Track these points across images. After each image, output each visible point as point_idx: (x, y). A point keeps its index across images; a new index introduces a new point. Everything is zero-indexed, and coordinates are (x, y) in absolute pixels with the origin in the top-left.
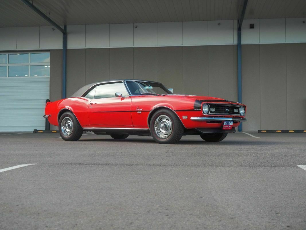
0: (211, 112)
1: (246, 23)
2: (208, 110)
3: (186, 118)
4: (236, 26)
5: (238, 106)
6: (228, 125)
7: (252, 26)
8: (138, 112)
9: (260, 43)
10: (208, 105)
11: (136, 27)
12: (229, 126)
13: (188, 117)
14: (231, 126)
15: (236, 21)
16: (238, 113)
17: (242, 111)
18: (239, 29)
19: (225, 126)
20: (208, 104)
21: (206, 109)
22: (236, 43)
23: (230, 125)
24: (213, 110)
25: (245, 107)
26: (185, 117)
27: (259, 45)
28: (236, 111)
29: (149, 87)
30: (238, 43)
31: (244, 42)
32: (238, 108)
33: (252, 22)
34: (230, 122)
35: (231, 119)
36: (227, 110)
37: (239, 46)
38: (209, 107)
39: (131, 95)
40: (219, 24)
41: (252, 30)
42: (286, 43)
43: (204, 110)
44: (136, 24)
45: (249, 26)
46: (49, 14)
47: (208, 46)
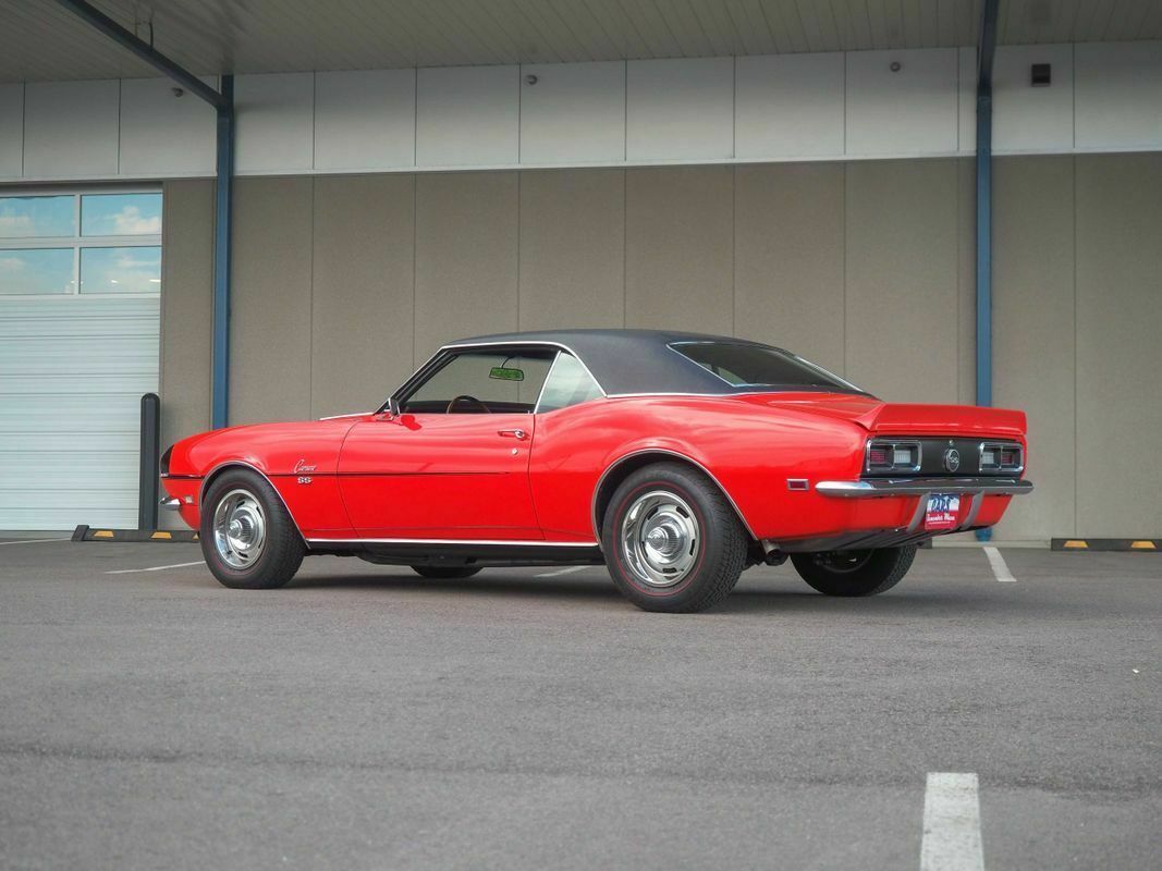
1: (1010, 62)
4: (971, 76)
7: (1041, 76)
9: (1077, 151)
11: (534, 80)
15: (970, 56)
18: (984, 89)
22: (968, 148)
27: (1073, 158)
30: (977, 151)
31: (1003, 145)
33: (1041, 55)
37: (983, 166)
40: (896, 67)
41: (1040, 92)
44: (529, 70)
45: (1028, 75)
46: (148, 30)
47: (845, 163)
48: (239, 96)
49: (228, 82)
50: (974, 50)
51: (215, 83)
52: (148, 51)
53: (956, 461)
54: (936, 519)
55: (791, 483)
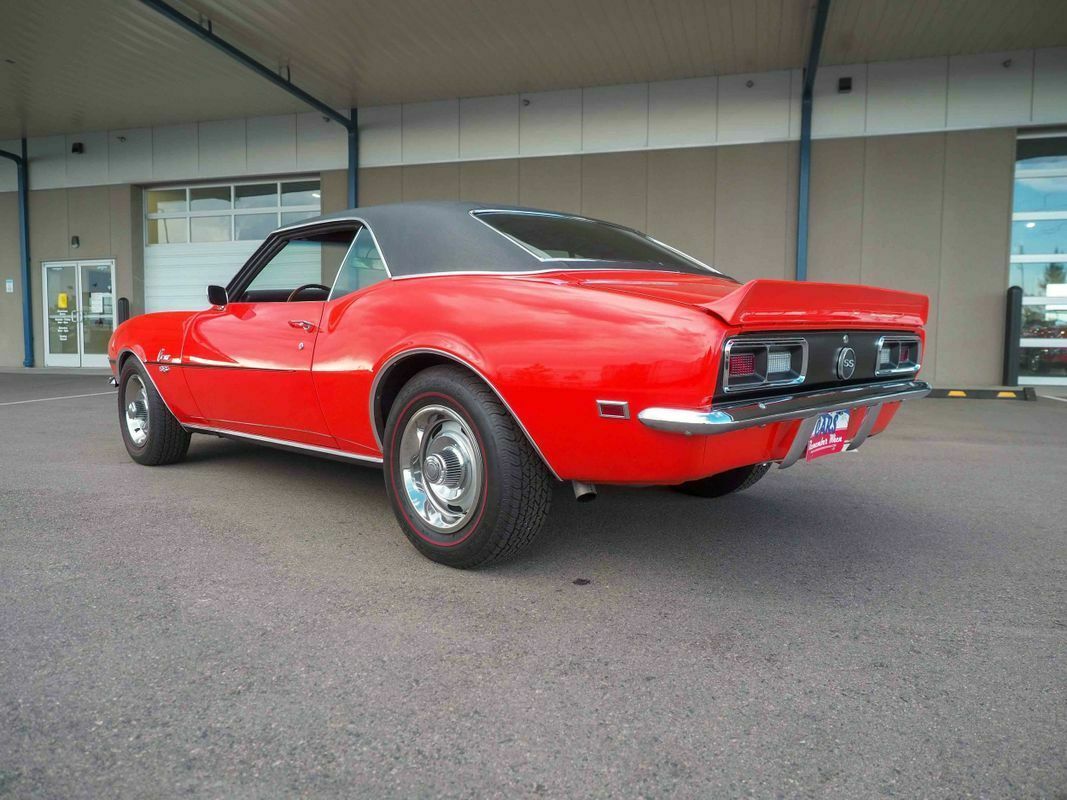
1: (825, 77)
4: (799, 89)
7: (845, 86)
9: (867, 134)
11: (527, 103)
15: (798, 76)
18: (808, 95)
22: (795, 135)
27: (865, 138)
30: (802, 137)
31: (818, 132)
33: (845, 72)
37: (805, 144)
40: (750, 84)
41: (844, 96)
42: (948, 129)
44: (525, 96)
45: (835, 84)
46: (286, 71)
47: (717, 147)
48: (361, 121)
49: (354, 112)
50: (801, 72)
51: (347, 114)
52: (287, 85)
53: (851, 364)
54: (819, 444)
55: (602, 406)
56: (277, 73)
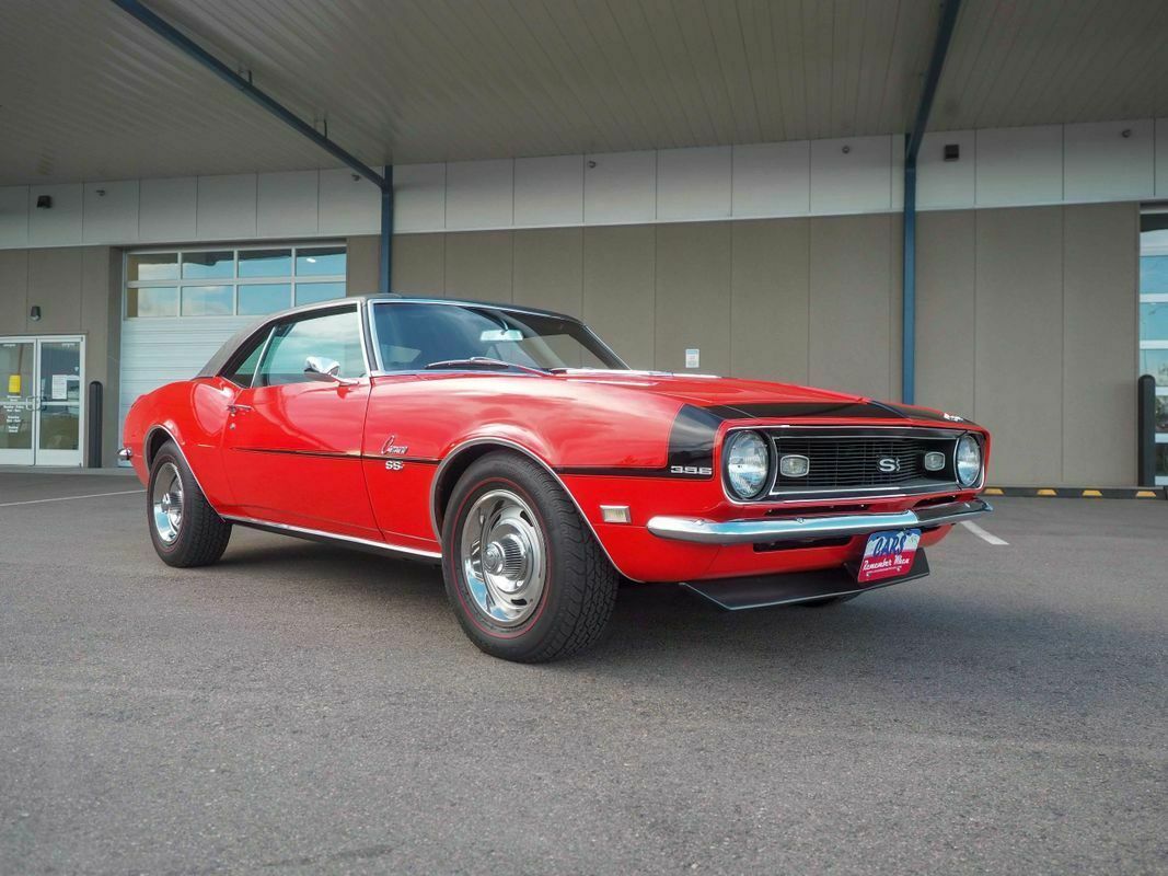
0: (785, 482)
1: (931, 143)
2: (762, 471)
3: (623, 519)
4: (900, 155)
5: (946, 435)
6: (890, 556)
7: (952, 153)
8: (389, 465)
9: (977, 207)
10: (766, 441)
11: (593, 165)
12: (899, 560)
13: (632, 513)
14: (905, 555)
15: (900, 140)
16: (948, 473)
17: (967, 462)
18: (910, 163)
19: (875, 559)
20: (762, 435)
21: (746, 467)
22: (897, 206)
23: (900, 552)
24: (794, 466)
25: (981, 439)
26: (615, 514)
27: (975, 212)
28: (933, 461)
29: (503, 333)
30: (905, 208)
31: (923, 203)
32: (946, 447)
33: (951, 140)
34: (900, 535)
35: (909, 518)
36: (887, 465)
37: (909, 217)
38: (769, 450)
39: (380, 372)
40: (846, 150)
41: (951, 165)
42: (1066, 202)
43: (732, 468)
44: (594, 158)
45: (941, 153)
46: (323, 125)
47: (809, 218)
48: (396, 180)
49: (389, 170)
50: (902, 138)
51: (380, 171)
52: (323, 141)
56: (313, 126)
